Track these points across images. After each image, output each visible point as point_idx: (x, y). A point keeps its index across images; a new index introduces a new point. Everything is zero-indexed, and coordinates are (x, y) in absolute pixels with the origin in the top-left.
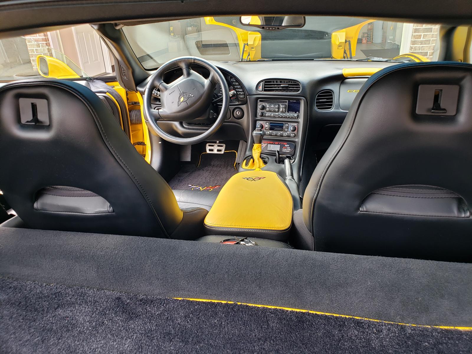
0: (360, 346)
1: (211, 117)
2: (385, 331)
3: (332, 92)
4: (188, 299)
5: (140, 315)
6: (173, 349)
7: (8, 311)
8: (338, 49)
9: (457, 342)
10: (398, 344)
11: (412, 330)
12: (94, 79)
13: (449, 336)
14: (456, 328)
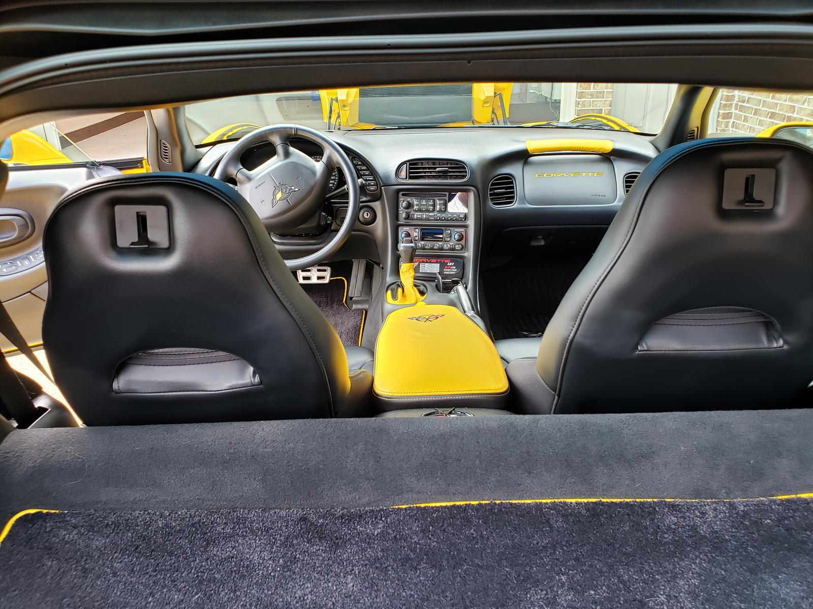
0: (686, 537)
1: (323, 224)
2: (710, 512)
3: (512, 178)
4: (418, 505)
5: (349, 540)
6: (425, 580)
7: (121, 562)
8: (483, 106)
9: (806, 514)
10: (733, 527)
11: (745, 506)
12: (100, 165)
13: (793, 507)
14: (798, 496)
